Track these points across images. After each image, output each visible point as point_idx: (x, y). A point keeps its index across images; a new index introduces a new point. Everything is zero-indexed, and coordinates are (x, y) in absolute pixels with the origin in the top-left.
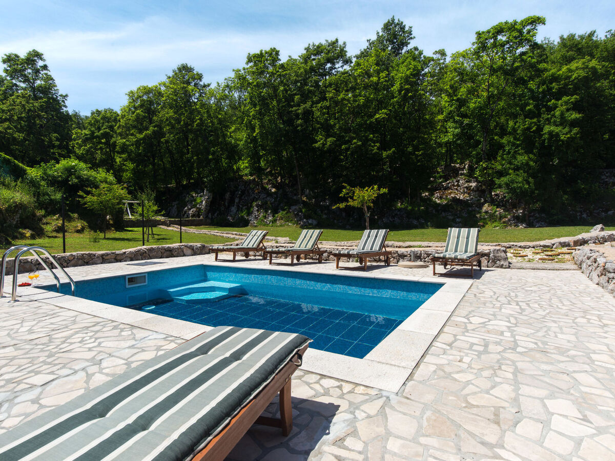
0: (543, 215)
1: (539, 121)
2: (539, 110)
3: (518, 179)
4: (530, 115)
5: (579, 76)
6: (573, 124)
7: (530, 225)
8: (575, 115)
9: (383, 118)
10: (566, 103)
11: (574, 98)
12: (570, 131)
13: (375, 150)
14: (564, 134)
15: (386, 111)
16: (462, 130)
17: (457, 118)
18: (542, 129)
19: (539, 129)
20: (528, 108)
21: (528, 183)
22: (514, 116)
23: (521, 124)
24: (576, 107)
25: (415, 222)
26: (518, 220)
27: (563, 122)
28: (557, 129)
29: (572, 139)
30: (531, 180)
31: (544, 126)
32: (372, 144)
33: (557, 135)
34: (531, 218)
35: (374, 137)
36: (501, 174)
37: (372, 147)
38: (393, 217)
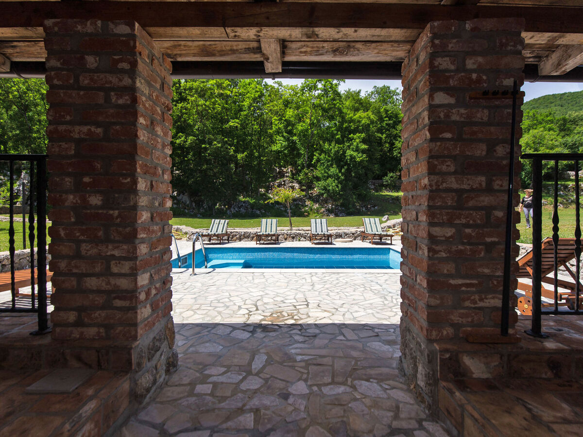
0: (343, 208)
1: (344, 147)
2: (343, 139)
3: (332, 184)
4: (338, 142)
5: (366, 123)
6: (363, 151)
7: (337, 215)
8: (364, 146)
9: (237, 127)
10: (359, 137)
11: (363, 135)
12: (362, 156)
13: (232, 153)
14: (360, 157)
15: (238, 121)
16: (289, 144)
17: (285, 134)
18: (345, 153)
19: (344, 152)
20: (337, 137)
21: (338, 187)
22: (330, 142)
23: (334, 148)
24: (364, 141)
25: (258, 212)
26: (330, 212)
27: (357, 150)
28: (355, 154)
29: (362, 161)
30: (340, 186)
31: (346, 150)
32: (229, 147)
33: (355, 158)
34: (336, 210)
35: (229, 140)
36: (318, 179)
37: (230, 149)
38: (239, 208)
